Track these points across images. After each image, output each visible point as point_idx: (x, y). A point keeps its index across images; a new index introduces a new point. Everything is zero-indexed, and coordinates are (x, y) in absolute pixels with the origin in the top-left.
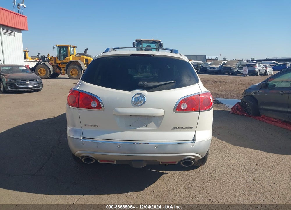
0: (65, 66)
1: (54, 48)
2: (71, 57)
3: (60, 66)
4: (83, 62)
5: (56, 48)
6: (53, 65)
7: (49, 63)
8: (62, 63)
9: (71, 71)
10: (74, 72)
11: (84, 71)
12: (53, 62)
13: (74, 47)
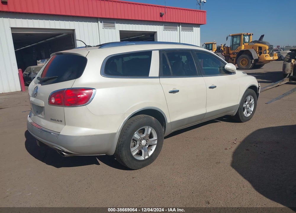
0: (235, 56)
1: (227, 38)
2: (243, 46)
3: (232, 56)
4: (256, 50)
5: (230, 38)
6: (226, 55)
7: (222, 54)
8: (233, 54)
9: (241, 61)
10: (244, 62)
11: (254, 60)
12: (225, 52)
13: (250, 35)
